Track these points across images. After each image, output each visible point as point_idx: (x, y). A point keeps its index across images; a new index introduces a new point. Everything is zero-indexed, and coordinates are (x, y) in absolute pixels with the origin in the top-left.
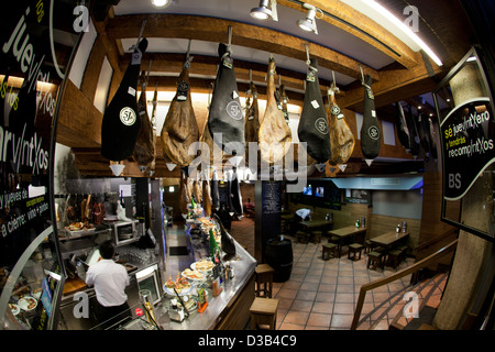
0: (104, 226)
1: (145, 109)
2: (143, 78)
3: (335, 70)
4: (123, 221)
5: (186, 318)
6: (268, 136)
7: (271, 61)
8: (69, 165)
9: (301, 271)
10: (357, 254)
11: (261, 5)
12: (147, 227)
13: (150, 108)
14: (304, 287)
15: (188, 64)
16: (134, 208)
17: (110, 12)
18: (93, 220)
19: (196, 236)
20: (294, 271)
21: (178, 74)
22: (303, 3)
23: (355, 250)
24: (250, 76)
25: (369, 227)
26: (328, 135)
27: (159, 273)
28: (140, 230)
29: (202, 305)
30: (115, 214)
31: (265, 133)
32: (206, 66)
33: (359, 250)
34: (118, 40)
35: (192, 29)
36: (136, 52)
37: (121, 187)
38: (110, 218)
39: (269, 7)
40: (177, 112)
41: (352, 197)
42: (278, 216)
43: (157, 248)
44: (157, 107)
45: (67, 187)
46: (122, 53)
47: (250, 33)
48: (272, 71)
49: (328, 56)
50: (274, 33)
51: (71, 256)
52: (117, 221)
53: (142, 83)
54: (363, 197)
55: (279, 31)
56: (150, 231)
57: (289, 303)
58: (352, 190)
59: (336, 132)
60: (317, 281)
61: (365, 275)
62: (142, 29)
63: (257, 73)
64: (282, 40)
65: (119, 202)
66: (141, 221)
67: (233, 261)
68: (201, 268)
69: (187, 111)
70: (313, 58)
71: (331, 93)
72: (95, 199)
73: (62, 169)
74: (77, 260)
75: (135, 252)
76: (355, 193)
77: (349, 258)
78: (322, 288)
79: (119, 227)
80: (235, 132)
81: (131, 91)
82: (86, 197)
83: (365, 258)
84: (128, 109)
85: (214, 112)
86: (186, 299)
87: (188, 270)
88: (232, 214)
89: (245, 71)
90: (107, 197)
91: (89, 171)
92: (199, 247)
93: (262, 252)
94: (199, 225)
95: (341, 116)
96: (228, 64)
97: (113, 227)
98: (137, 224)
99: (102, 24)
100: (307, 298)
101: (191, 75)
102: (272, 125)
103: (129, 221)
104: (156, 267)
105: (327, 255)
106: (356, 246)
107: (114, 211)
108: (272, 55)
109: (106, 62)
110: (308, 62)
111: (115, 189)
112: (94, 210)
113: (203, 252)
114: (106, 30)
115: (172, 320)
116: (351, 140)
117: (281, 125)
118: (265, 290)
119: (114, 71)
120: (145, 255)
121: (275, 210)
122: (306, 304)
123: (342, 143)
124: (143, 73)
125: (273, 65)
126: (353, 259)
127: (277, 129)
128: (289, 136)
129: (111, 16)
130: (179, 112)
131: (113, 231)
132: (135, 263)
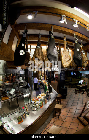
0: (16, 82)
1: (28, 50)
2: (27, 42)
3: (82, 40)
4: (21, 81)
5: (37, 109)
6: (64, 59)
7: (64, 36)
8: (6, 65)
9: (69, 96)
10: (84, 92)
11: (62, 19)
12: (28, 83)
13: (29, 50)
14: (70, 101)
15: (40, 37)
16: (24, 77)
17: (15, 22)
18: (12, 80)
19: (41, 85)
20: (67, 96)
21: (37, 40)
22: (73, 19)
23: (84, 91)
24: (58, 41)
25: (88, 85)
26: (81, 59)
27: (30, 95)
28: (26, 83)
29: (42, 106)
30: (19, 79)
31: (64, 58)
32: (45, 38)
33: (85, 91)
34: (18, 31)
35: (41, 27)
36: (24, 33)
37: (21, 72)
38: (17, 80)
39: (64, 19)
40: (37, 51)
41: (84, 76)
42: (64, 81)
43: (30, 88)
44: (31, 50)
45: (5, 71)
46: (20, 35)
47: (58, 28)
48: (65, 39)
49: (80, 35)
50: (65, 28)
51: (6, 90)
52: (19, 81)
53: (26, 43)
54: (87, 76)
55: (66, 28)
56: (28, 84)
57: (65, 105)
58: (84, 74)
59: (83, 58)
60: (73, 99)
61: (86, 98)
62: (26, 27)
63: (60, 40)
64: (67, 30)
65: (20, 76)
66: (26, 81)
67: (51, 93)
68: (42, 95)
69: (40, 51)
70: (76, 36)
71: (81, 46)
72: (13, 75)
73: (4, 67)
74: (7, 91)
75: (24, 89)
76: (85, 75)
77: (82, 93)
78: (74, 101)
79: (20, 83)
80: (55, 57)
81: (23, 45)
82: (11, 74)
83: (86, 94)
84: (22, 51)
85: (49, 51)
86: (37, 104)
87: (38, 96)
88: (52, 80)
89: (57, 40)
90: (17, 74)
91: (11, 68)
92: (42, 88)
93: (59, 91)
94: (42, 82)
95: (84, 53)
96: (52, 37)
97: (18, 83)
98: (25, 82)
99: (13, 26)
100: (70, 104)
101: (41, 41)
102: (66, 56)
103: (23, 81)
104: (29, 94)
105: (76, 92)
106: (84, 90)
107: (18, 78)
108: (64, 35)
109: (15, 37)
110: (75, 37)
111: (19, 72)
112: (13, 78)
113: (43, 90)
114: (15, 28)
115: (33, 110)
116: (87, 61)
117: (68, 56)
118: (59, 101)
119: (18, 39)
120: (27, 90)
121: (63, 79)
122: (69, 106)
123: (84, 61)
124: (27, 40)
125: (65, 37)
126: (83, 93)
127: (67, 57)
128: (70, 59)
129: (16, 24)
130: (38, 51)
131: (18, 84)
132: (24, 92)
